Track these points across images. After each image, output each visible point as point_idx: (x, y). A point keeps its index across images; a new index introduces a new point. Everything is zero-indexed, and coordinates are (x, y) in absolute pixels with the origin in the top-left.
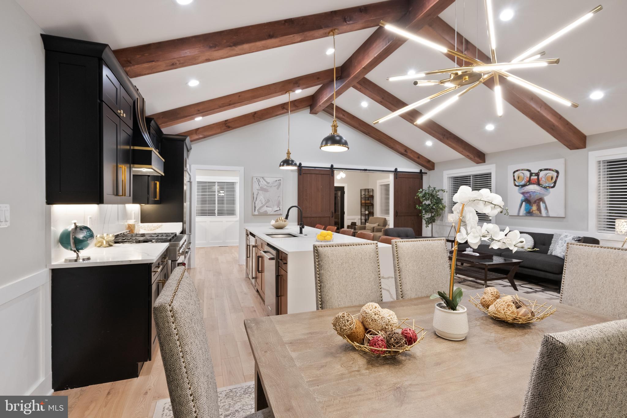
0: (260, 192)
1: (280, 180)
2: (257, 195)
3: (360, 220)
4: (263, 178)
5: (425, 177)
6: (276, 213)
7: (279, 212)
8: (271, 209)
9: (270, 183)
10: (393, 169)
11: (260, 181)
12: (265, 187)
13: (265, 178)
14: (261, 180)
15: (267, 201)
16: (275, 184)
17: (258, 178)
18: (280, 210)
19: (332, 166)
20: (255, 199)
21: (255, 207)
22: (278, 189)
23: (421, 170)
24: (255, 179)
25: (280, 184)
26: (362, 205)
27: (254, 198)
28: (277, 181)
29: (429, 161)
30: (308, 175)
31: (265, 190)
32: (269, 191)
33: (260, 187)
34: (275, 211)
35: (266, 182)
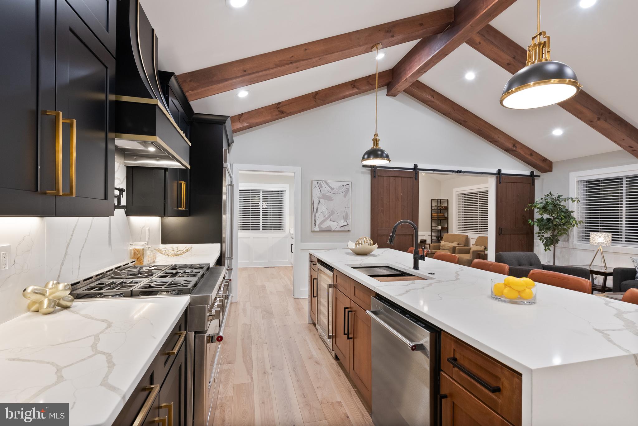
0: (322, 201)
1: (348, 185)
2: (319, 204)
3: (430, 236)
4: (325, 181)
5: (537, 182)
6: (343, 229)
7: (346, 228)
8: (336, 223)
9: (335, 189)
10: (495, 171)
11: (322, 187)
12: (328, 194)
13: (328, 182)
14: (324, 185)
15: (331, 212)
16: (342, 190)
17: (319, 182)
18: (347, 225)
19: (416, 166)
20: (315, 210)
21: (315, 221)
22: (345, 196)
23: (532, 173)
24: (315, 184)
25: (348, 190)
26: (433, 218)
27: (313, 209)
28: (344, 186)
29: (545, 160)
30: (385, 178)
31: (329, 199)
32: (333, 200)
33: (322, 194)
34: (341, 227)
35: (330, 187)
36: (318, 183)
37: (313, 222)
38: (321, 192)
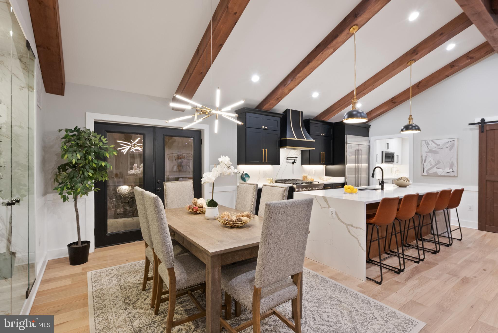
0: (430, 154)
1: (454, 141)
2: (426, 157)
4: (432, 140)
7: (452, 174)
8: (442, 170)
9: (441, 146)
11: (429, 144)
12: (435, 149)
13: (434, 141)
14: (430, 143)
15: (437, 162)
16: (447, 145)
17: (427, 141)
18: (453, 171)
20: (423, 161)
21: (424, 169)
22: (450, 150)
24: (423, 143)
25: (453, 145)
27: (422, 160)
28: (450, 142)
31: (435, 152)
32: (438, 153)
33: (429, 150)
34: (447, 173)
35: (436, 144)
36: (425, 142)
37: (422, 169)
38: (428, 148)
